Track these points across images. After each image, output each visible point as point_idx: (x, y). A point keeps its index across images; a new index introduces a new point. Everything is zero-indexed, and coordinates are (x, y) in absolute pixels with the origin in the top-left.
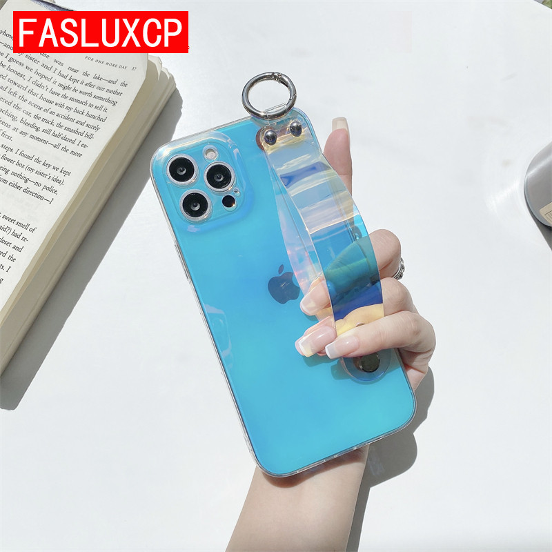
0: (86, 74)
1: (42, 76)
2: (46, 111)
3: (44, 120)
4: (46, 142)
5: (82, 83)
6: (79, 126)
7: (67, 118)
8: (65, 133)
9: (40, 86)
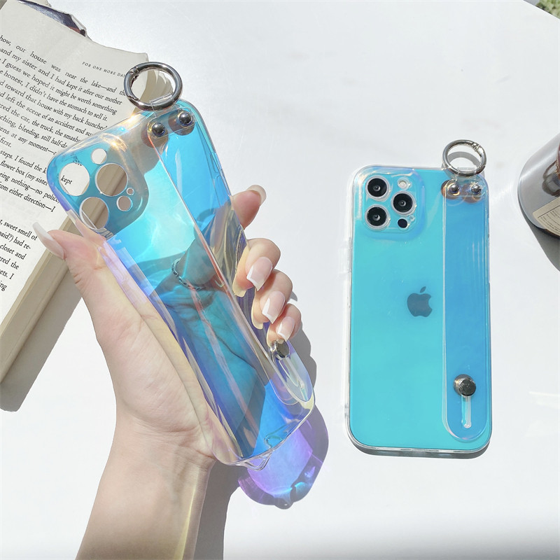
0: (84, 81)
1: (39, 82)
2: (44, 117)
3: (42, 126)
4: (45, 149)
5: (80, 89)
6: (79, 134)
7: (66, 125)
8: (65, 140)
9: (38, 92)
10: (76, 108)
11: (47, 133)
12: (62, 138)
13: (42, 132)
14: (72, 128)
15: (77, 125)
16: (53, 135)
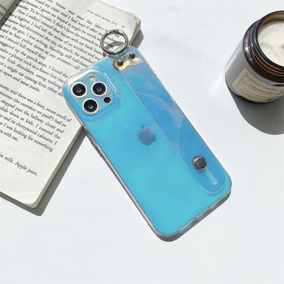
0: (89, 22)
1: (62, 20)
2: (66, 43)
3: (65, 48)
4: (69, 64)
5: (88, 28)
6: (90, 57)
7: (81, 50)
8: (81, 60)
9: (61, 26)
10: (86, 39)
11: (69, 54)
12: (79, 58)
13: (66, 53)
14: (86, 52)
15: (89, 51)
16: (73, 55)
